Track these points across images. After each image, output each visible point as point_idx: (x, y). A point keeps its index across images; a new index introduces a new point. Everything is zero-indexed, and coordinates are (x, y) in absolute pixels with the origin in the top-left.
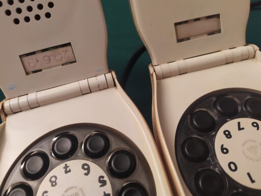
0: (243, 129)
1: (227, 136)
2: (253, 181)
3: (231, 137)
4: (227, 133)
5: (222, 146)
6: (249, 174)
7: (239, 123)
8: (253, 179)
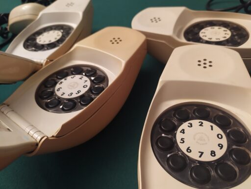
0: (199, 152)
1: (214, 153)
2: (212, 126)
3: (212, 151)
4: (213, 155)
5: (221, 149)
6: (212, 129)
7: (200, 156)
8: (210, 127)
